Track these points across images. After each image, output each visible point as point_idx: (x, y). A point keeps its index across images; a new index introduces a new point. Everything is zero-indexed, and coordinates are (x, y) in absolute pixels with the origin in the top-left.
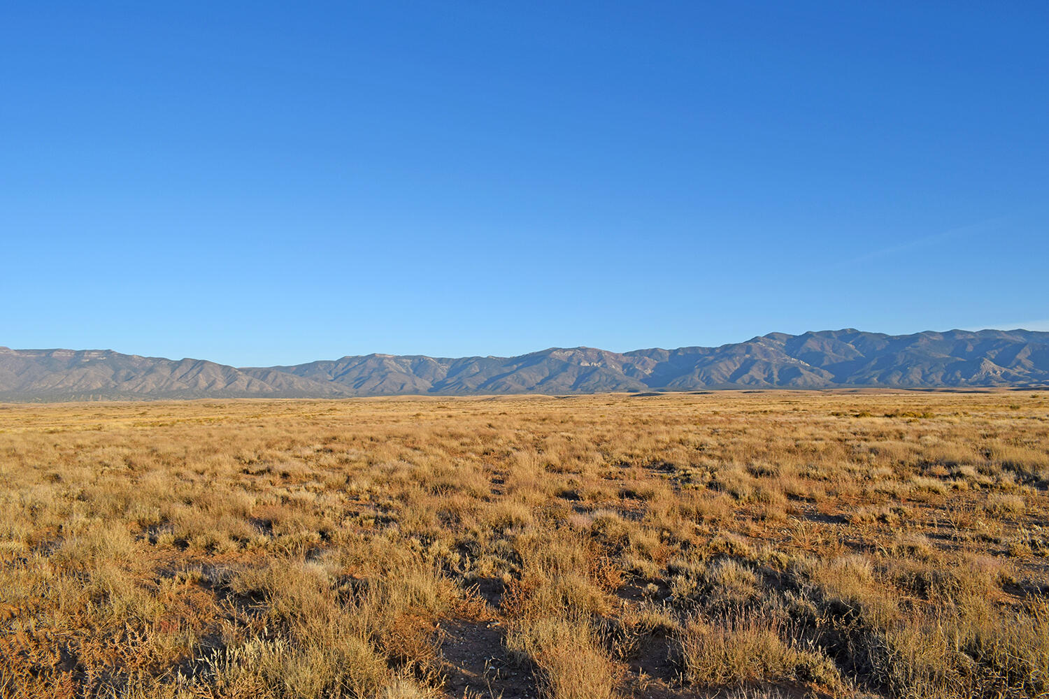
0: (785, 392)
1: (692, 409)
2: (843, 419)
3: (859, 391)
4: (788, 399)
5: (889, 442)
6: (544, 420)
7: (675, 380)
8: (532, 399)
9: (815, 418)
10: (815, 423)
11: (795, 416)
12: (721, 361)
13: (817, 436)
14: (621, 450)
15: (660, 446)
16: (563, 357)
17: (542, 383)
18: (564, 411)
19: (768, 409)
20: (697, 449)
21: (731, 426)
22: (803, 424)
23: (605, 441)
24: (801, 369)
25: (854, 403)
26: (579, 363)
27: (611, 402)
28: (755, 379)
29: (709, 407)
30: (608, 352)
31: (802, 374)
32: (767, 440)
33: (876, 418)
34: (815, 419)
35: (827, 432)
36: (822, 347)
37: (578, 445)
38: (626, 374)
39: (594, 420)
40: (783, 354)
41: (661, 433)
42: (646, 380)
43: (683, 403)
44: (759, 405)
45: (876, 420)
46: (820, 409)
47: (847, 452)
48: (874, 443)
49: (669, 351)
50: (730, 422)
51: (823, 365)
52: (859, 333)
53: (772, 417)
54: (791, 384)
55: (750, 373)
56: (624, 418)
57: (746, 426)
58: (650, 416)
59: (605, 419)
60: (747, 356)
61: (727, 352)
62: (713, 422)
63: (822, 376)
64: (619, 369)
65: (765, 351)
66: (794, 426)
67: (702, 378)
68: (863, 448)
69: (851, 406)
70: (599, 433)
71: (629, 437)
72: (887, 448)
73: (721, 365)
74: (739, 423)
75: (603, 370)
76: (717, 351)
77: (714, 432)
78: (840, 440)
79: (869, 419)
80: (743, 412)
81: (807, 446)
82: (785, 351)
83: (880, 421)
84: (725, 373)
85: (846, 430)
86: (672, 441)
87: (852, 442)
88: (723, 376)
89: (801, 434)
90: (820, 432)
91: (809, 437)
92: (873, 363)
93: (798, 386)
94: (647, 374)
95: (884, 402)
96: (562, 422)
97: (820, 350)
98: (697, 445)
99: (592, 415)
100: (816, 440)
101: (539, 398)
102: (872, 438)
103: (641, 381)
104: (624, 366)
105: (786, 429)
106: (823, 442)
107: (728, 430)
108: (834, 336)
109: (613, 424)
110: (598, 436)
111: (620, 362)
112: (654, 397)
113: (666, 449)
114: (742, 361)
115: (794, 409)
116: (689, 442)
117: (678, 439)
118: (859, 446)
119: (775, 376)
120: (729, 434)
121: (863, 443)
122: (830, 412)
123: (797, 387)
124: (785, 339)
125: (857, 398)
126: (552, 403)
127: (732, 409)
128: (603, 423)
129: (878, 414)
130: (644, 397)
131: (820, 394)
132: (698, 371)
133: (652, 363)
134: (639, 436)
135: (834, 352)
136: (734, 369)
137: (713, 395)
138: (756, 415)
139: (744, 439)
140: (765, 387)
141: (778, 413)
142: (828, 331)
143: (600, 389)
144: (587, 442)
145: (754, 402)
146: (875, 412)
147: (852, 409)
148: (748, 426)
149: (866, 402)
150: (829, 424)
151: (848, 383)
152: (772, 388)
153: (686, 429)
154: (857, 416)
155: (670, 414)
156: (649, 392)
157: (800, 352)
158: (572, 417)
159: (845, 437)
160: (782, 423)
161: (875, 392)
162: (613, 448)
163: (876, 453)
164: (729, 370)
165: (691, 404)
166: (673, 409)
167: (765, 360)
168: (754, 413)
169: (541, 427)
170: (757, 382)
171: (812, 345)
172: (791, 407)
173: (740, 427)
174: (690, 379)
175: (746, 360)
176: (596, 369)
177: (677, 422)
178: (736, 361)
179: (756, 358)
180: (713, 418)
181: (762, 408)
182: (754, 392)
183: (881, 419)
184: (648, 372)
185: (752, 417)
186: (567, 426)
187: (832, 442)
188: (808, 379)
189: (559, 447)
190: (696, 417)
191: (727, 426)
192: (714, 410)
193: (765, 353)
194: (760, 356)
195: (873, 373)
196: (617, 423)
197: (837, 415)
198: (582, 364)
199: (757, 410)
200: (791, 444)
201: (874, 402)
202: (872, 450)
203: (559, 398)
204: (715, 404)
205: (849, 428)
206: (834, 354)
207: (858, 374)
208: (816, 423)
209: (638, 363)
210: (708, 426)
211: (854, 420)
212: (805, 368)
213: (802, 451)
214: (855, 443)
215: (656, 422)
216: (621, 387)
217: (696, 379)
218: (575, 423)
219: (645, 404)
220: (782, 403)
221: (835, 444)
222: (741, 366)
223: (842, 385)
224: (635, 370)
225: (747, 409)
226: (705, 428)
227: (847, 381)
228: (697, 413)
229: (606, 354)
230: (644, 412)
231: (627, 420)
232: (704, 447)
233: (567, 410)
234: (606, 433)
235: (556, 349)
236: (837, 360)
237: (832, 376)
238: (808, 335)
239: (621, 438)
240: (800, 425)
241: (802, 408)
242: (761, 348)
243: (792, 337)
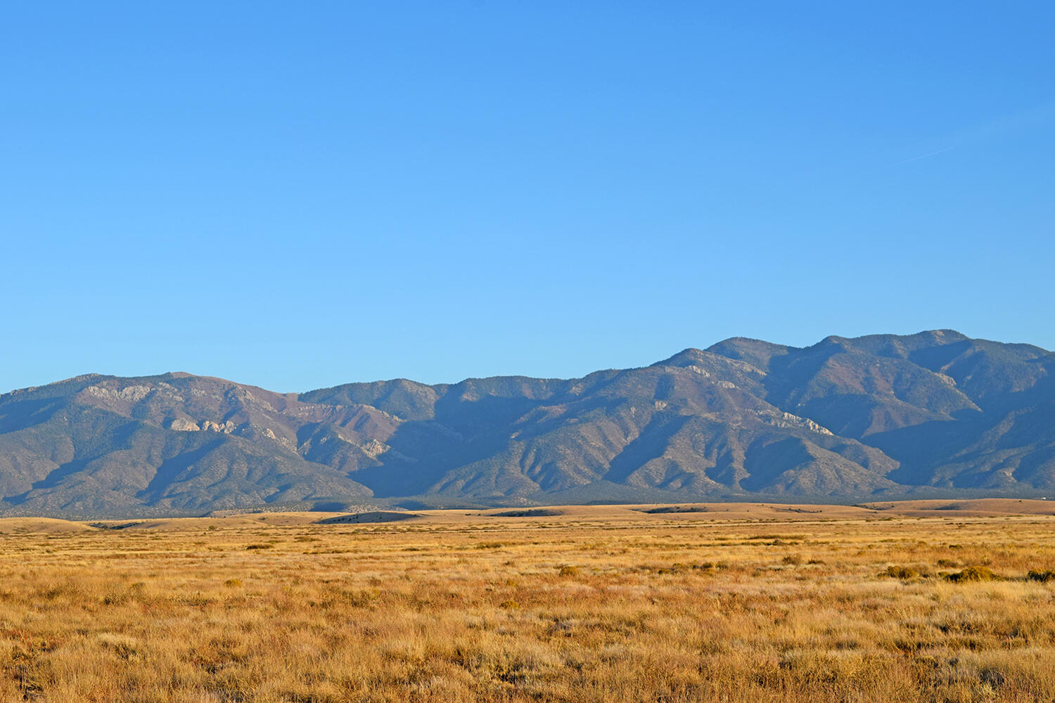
0: (765, 510)
1: (500, 559)
2: (917, 586)
3: (967, 506)
4: (773, 530)
5: (1034, 649)
6: (51, 595)
7: (452, 474)
8: (22, 531)
9: (842, 584)
10: (841, 600)
11: (788, 579)
12: (587, 420)
13: (843, 637)
14: (277, 684)
15: (396, 669)
16: (118, 402)
17: (52, 481)
18: (117, 567)
19: (713, 560)
20: (504, 678)
21: (607, 610)
22: (808, 602)
23: (235, 659)
24: (809, 444)
25: (951, 541)
26: (167, 423)
27: (264, 541)
28: (682, 473)
29: (550, 554)
30: (256, 390)
31: (812, 458)
32: (704, 649)
33: (1006, 583)
34: (839, 585)
35: (870, 626)
36: (868, 383)
37: (149, 673)
38: (309, 457)
39: (205, 595)
40: (760, 402)
41: (401, 631)
42: (366, 475)
43: (474, 543)
44: (689, 547)
45: (1003, 588)
46: (858, 559)
47: (920, 680)
48: (995, 655)
49: (437, 388)
50: (604, 597)
51: (869, 432)
52: (967, 343)
53: (724, 583)
54: (780, 488)
55: (669, 455)
56: (297, 589)
57: (648, 608)
58: (374, 582)
59: (240, 591)
60: (661, 405)
61: (602, 393)
62: (554, 599)
63: (865, 464)
64: (288, 442)
65: (711, 390)
66: (783, 606)
67: (533, 467)
68: (964, 669)
69: (941, 549)
70: (216, 633)
71: (307, 644)
72: (1026, 666)
73: (587, 431)
74: (631, 600)
75: (240, 442)
76: (576, 390)
77: (556, 627)
78: (902, 646)
79: (986, 586)
80: (643, 568)
81: (811, 665)
82: (765, 393)
83: (1014, 591)
84: (595, 453)
85: (920, 619)
86: (432, 654)
87: (937, 652)
88: (590, 462)
89: (799, 631)
90: (852, 623)
91: (820, 639)
92: (1004, 428)
93: (799, 491)
94: (371, 455)
95: (1031, 537)
96: (107, 602)
97: (861, 390)
98: (504, 665)
99: (201, 581)
100: (839, 646)
101: (43, 527)
102: (991, 639)
103: (352, 476)
104: (305, 432)
105: (760, 618)
106: (857, 654)
107: (595, 620)
108: (900, 349)
109: (261, 607)
110: (214, 642)
111: (290, 420)
112: (391, 525)
113: (413, 678)
114: (646, 419)
115: (787, 560)
116: (480, 658)
117: (449, 648)
118: (953, 663)
119: (738, 465)
120: (599, 635)
121: (965, 653)
122: (884, 568)
123: (799, 495)
124: (766, 358)
125: (961, 526)
126: (81, 544)
127: (613, 560)
128: (232, 604)
129: (1011, 572)
130: (361, 526)
131: (859, 516)
132: (519, 448)
133: (385, 423)
134: (335, 642)
135: (900, 395)
136: (621, 442)
137: (563, 520)
138: (679, 577)
139: (639, 647)
140: (712, 496)
141: (743, 570)
142: (884, 337)
143: (229, 501)
144: (178, 664)
145: (678, 538)
146: (1003, 566)
147: (945, 557)
148: (655, 609)
149: (985, 539)
150: (879, 601)
151: (937, 485)
152: (727, 498)
153: (477, 620)
154: (955, 578)
155: (434, 576)
156: (375, 509)
157: (807, 397)
158: (138, 586)
159: (917, 638)
160: (749, 599)
161: (1009, 510)
162: (255, 680)
163: (997, 683)
164: (609, 445)
165: (496, 546)
166: (447, 559)
167: (711, 416)
168: (673, 570)
169: (41, 616)
170: (688, 480)
171: (838, 373)
172: (779, 554)
173: (630, 612)
174: (495, 470)
175: (658, 416)
176: (220, 439)
177: (453, 599)
178: (628, 420)
179: (684, 412)
180: (557, 586)
181: (698, 557)
182: (679, 510)
183: (1019, 585)
184: (376, 449)
185: (667, 583)
186: (120, 614)
187: (882, 651)
188: (829, 474)
189: (90, 679)
190: (508, 583)
191: (596, 609)
192: (563, 561)
193: (712, 399)
194: (694, 407)
195: (1004, 455)
196: (275, 604)
197: (903, 574)
198: (176, 425)
199: (683, 561)
200: (771, 658)
201: (1004, 538)
202: (984, 675)
203: (105, 527)
204: (564, 546)
205: (930, 612)
206: (900, 402)
207: (966, 458)
208: (844, 600)
209: (343, 425)
210: (539, 609)
211: (944, 588)
212: (820, 440)
213: (797, 680)
214: (944, 654)
215: (388, 600)
216: (292, 495)
217: (514, 470)
218: (148, 605)
219: (363, 545)
220: (753, 541)
221: (890, 657)
222: (641, 435)
223: (921, 489)
224: (335, 444)
225: (655, 558)
226: (532, 616)
227: (935, 480)
228: (512, 572)
229: (249, 396)
230: (358, 571)
231: (306, 595)
232: (525, 671)
233: (124, 567)
234: (237, 635)
235: (96, 380)
236: (906, 419)
237: (893, 465)
238: (830, 347)
239: (282, 647)
240: (798, 603)
241: (808, 554)
242: (697, 381)
243: (785, 352)
